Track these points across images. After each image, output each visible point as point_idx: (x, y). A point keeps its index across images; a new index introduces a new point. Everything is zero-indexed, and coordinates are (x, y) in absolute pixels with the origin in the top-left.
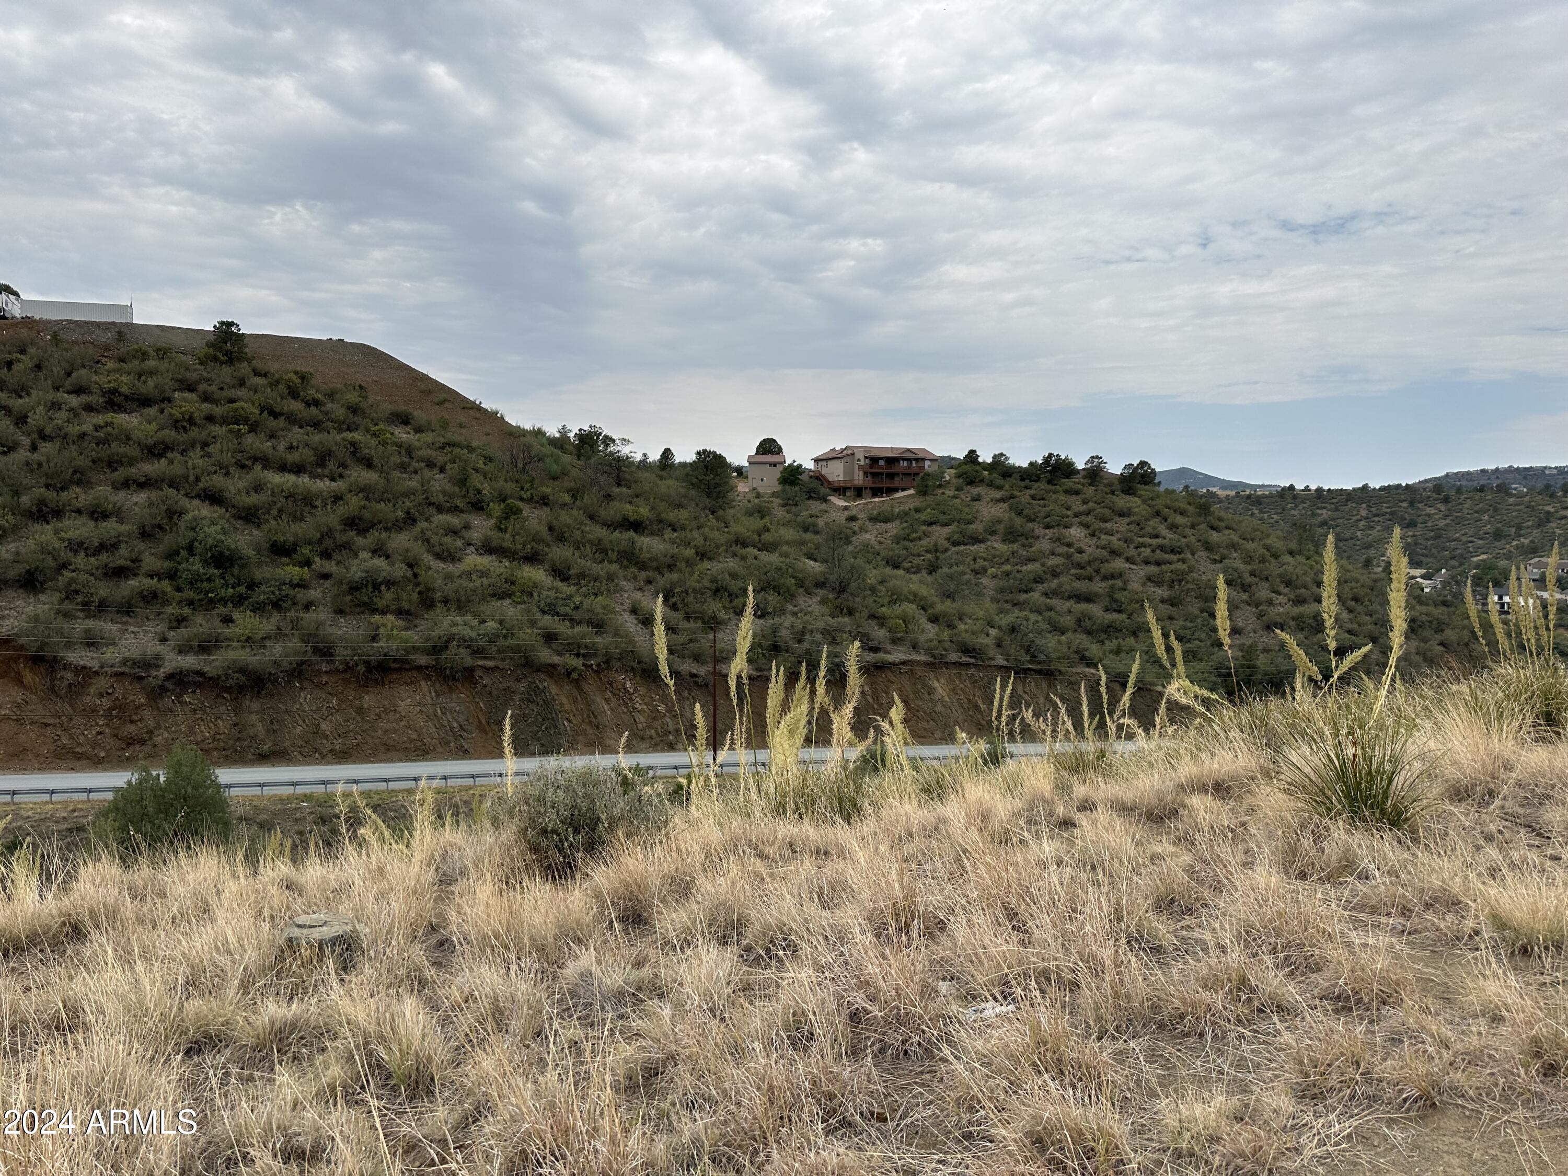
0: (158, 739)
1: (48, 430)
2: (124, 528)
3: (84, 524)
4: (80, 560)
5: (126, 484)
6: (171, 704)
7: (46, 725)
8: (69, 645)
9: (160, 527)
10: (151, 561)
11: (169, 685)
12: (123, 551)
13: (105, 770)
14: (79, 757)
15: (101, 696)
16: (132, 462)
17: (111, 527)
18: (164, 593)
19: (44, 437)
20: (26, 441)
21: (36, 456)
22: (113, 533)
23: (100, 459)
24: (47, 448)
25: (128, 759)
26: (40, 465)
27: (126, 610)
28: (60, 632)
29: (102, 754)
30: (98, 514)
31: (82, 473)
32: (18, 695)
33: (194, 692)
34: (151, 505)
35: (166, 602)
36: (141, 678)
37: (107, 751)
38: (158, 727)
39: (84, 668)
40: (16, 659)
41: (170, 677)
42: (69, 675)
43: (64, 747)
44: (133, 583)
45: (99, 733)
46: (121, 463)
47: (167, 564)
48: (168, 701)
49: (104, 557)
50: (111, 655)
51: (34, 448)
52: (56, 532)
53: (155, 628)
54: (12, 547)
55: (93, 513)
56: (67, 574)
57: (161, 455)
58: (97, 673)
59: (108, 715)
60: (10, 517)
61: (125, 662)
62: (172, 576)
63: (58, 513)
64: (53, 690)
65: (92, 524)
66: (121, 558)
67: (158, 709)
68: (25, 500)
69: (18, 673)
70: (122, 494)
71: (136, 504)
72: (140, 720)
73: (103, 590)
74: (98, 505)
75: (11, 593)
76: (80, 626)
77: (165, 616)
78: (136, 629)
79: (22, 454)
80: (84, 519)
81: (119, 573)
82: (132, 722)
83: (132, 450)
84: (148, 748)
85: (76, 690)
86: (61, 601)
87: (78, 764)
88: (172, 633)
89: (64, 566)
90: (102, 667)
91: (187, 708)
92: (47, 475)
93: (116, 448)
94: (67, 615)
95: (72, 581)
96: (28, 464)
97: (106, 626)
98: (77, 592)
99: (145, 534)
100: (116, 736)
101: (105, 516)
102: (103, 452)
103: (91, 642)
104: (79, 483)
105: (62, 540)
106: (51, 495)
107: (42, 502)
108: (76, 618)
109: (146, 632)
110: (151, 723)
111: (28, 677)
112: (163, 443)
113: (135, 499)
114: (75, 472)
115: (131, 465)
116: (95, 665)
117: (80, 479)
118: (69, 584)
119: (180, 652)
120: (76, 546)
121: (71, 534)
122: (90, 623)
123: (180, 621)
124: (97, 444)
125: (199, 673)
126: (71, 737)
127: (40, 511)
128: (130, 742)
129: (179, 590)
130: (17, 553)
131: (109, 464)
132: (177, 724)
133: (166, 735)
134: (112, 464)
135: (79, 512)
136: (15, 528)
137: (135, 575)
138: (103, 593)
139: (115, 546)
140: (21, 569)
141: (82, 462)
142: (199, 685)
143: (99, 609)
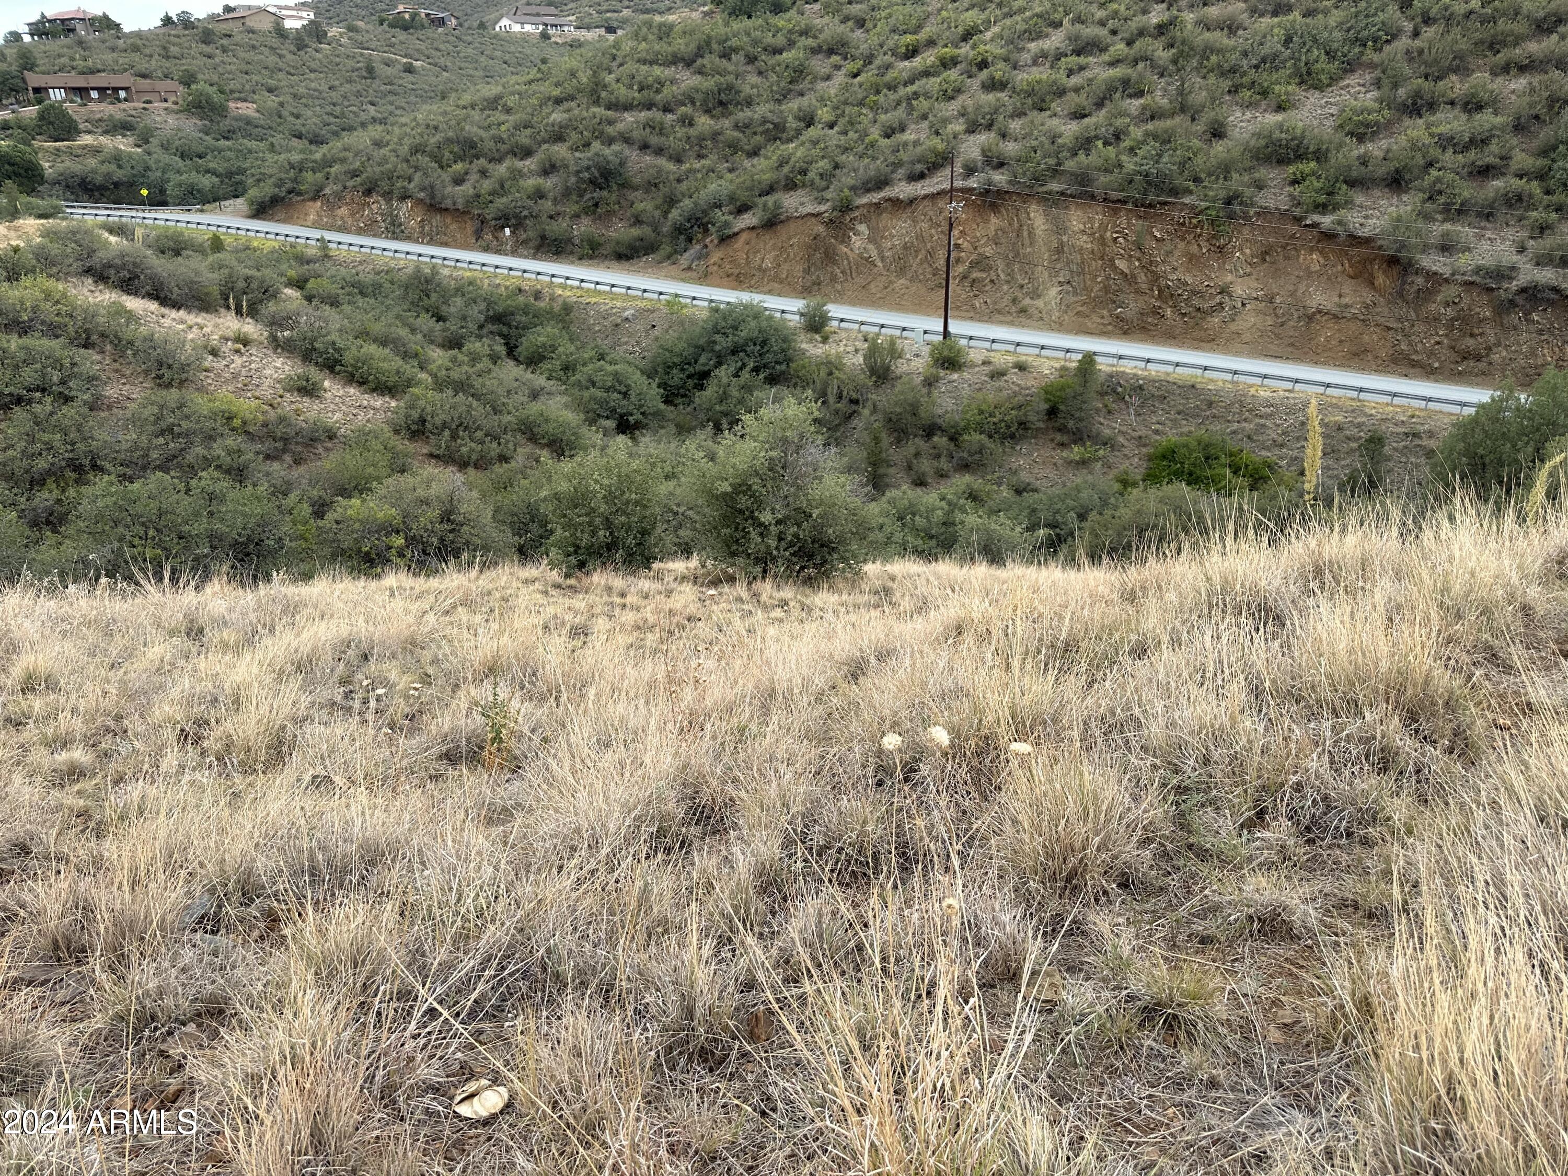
0: (1495, 357)
1: (1433, 12)
2: (1499, 120)
3: (1455, 117)
4: (1448, 158)
5: (1506, 69)
6: (1516, 321)
7: (1389, 329)
8: (1425, 249)
9: (1537, 117)
10: (1522, 159)
11: (1520, 300)
12: (1494, 147)
13: (1436, 381)
14: (1414, 364)
15: (1447, 304)
16: (1518, 40)
17: (1486, 120)
18: (1531, 196)
19: (1428, 20)
20: (1408, 26)
21: (1418, 43)
22: (1487, 126)
23: (1482, 42)
24: (1429, 32)
25: (1460, 373)
26: (1421, 52)
27: (1487, 214)
28: (1418, 234)
29: (1436, 365)
30: (1473, 105)
31: (1462, 58)
32: (1368, 296)
33: (1545, 310)
34: (1533, 90)
35: (1532, 207)
36: (1492, 289)
37: (1441, 362)
38: (1498, 344)
39: (1435, 273)
40: (1372, 261)
41: (1523, 290)
42: (1420, 280)
43: (1401, 352)
44: (1498, 183)
45: (1438, 343)
46: (1504, 44)
47: (1541, 162)
48: (1514, 318)
49: (1472, 155)
50: (1465, 262)
51: (1416, 34)
52: (1427, 128)
53: (1514, 234)
54: (1384, 143)
55: (1467, 103)
56: (1434, 173)
57: (1550, 31)
58: (1447, 281)
59: (1450, 326)
60: (1386, 112)
61: (1478, 270)
62: (1542, 176)
63: (1432, 106)
64: (1401, 294)
65: (1464, 117)
66: (1489, 156)
67: (1502, 325)
68: (1402, 92)
69: (1371, 275)
70: (1500, 80)
71: (1513, 92)
72: (1481, 334)
73: (1467, 191)
74: (1473, 95)
75: (1377, 193)
76: (1438, 229)
77: (1526, 222)
78: (1493, 236)
79: (1403, 42)
80: (1457, 111)
81: (1484, 172)
82: (1472, 335)
83: (1520, 27)
84: (1482, 365)
85: (1424, 295)
86: (1424, 201)
87: (1412, 371)
88: (1532, 242)
89: (1430, 164)
90: (1453, 274)
91: (1532, 328)
92: (1426, 63)
93: (1503, 25)
94: (1427, 217)
95: (1438, 180)
96: (1408, 52)
97: (1464, 231)
98: (1440, 193)
99: (1519, 128)
100: (1453, 348)
101: (1480, 107)
102: (1491, 30)
103: (1446, 247)
104: (1456, 71)
105: (1432, 135)
106: (1427, 86)
107: (1418, 94)
108: (1435, 220)
109: (1503, 239)
110: (1492, 339)
111: (1380, 279)
112: (1555, 15)
113: (1513, 86)
114: (1455, 58)
115: (1516, 44)
116: (1446, 271)
117: (1460, 67)
118: (1434, 183)
119: (1538, 264)
120: (1446, 142)
121: (1442, 129)
122: (1448, 226)
123: (1543, 229)
124: (1482, 23)
125: (1555, 290)
126: (1410, 344)
127: (1415, 104)
128: (1465, 356)
129: (1548, 193)
130: (1388, 151)
131: (1491, 46)
132: (1519, 345)
133: (1504, 353)
134: (1494, 46)
135: (1452, 103)
136: (1389, 123)
137: (1503, 174)
138: (1466, 194)
139: (1485, 142)
140: (1392, 166)
141: (1464, 45)
142: (1551, 303)
143: (1462, 212)
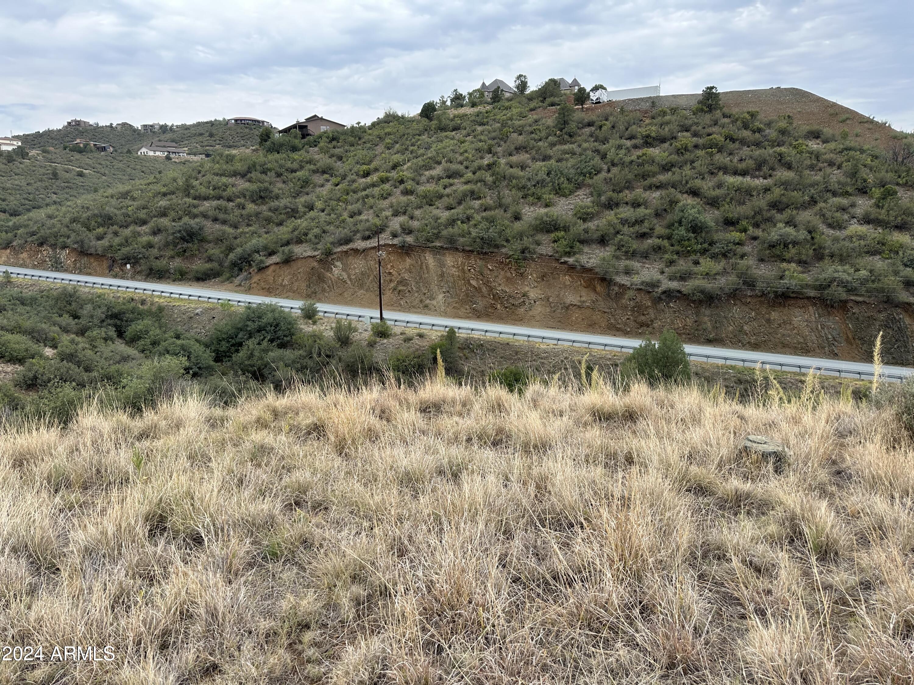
0: (655, 325)
1: (615, 161)
2: (647, 211)
3: (629, 210)
4: (625, 229)
5: (650, 188)
6: (663, 307)
7: (605, 312)
8: (617, 273)
9: (665, 210)
10: (659, 230)
11: (663, 297)
12: (646, 224)
13: (629, 338)
14: (618, 330)
15: (630, 300)
16: (654, 174)
17: (642, 211)
18: (664, 247)
19: (613, 165)
20: (605, 167)
21: (610, 175)
22: (642, 214)
23: (639, 175)
24: (615, 170)
25: (640, 333)
26: (611, 179)
27: (645, 256)
28: (614, 266)
29: (629, 330)
30: (636, 204)
31: (630, 183)
32: (593, 296)
33: (675, 301)
34: (662, 198)
35: (665, 252)
36: (650, 292)
37: (631, 328)
38: (656, 319)
39: (623, 285)
40: (594, 279)
41: (664, 292)
42: (616, 288)
43: (612, 324)
44: (650, 241)
45: (628, 319)
46: (649, 176)
47: (667, 231)
48: (662, 305)
49: (637, 228)
50: (636, 279)
51: (609, 171)
52: (616, 215)
53: (660, 265)
54: (596, 222)
55: (634, 203)
56: (619, 237)
57: (669, 170)
58: (629, 288)
59: (633, 311)
60: (596, 208)
61: (643, 283)
62: (669, 238)
63: (617, 205)
64: (609, 295)
65: (632, 210)
66: (644, 229)
67: (657, 309)
68: (603, 198)
69: (594, 286)
70: (648, 193)
71: (654, 198)
72: (648, 314)
73: (635, 245)
74: (636, 200)
75: (594, 246)
76: (623, 263)
77: (662, 260)
78: (649, 266)
79: (603, 175)
80: (629, 207)
81: (643, 236)
82: (643, 315)
83: (655, 168)
84: (650, 329)
85: (619, 296)
86: (615, 251)
87: (617, 333)
88: (667, 269)
89: (618, 233)
90: (631, 285)
91: (671, 310)
92: (613, 185)
93: (647, 167)
94: (618, 258)
95: (621, 240)
96: (605, 179)
97: (635, 264)
98: (623, 246)
99: (657, 215)
100: (635, 321)
101: (639, 205)
102: (640, 170)
103: (628, 272)
104: (628, 188)
105: (617, 218)
106: (615, 195)
107: (610, 199)
108: (622, 259)
109: (654, 268)
110: (653, 316)
111: (599, 288)
112: (670, 163)
113: (654, 195)
114: (626, 182)
115: (654, 176)
116: (628, 284)
117: (629, 186)
118: (620, 242)
119: (670, 279)
120: (624, 222)
121: (622, 216)
122: (628, 262)
123: (671, 263)
124: (638, 166)
125: (679, 291)
126: (615, 320)
127: (609, 203)
128: (642, 325)
129: (672, 245)
130: (598, 226)
131: (643, 177)
132: (666, 319)
133: (659, 323)
134: (644, 177)
135: (627, 203)
136: (598, 213)
137: (651, 237)
138: (635, 246)
139: (642, 222)
140: (599, 234)
141: (630, 176)
142: (678, 298)
143: (632, 255)
